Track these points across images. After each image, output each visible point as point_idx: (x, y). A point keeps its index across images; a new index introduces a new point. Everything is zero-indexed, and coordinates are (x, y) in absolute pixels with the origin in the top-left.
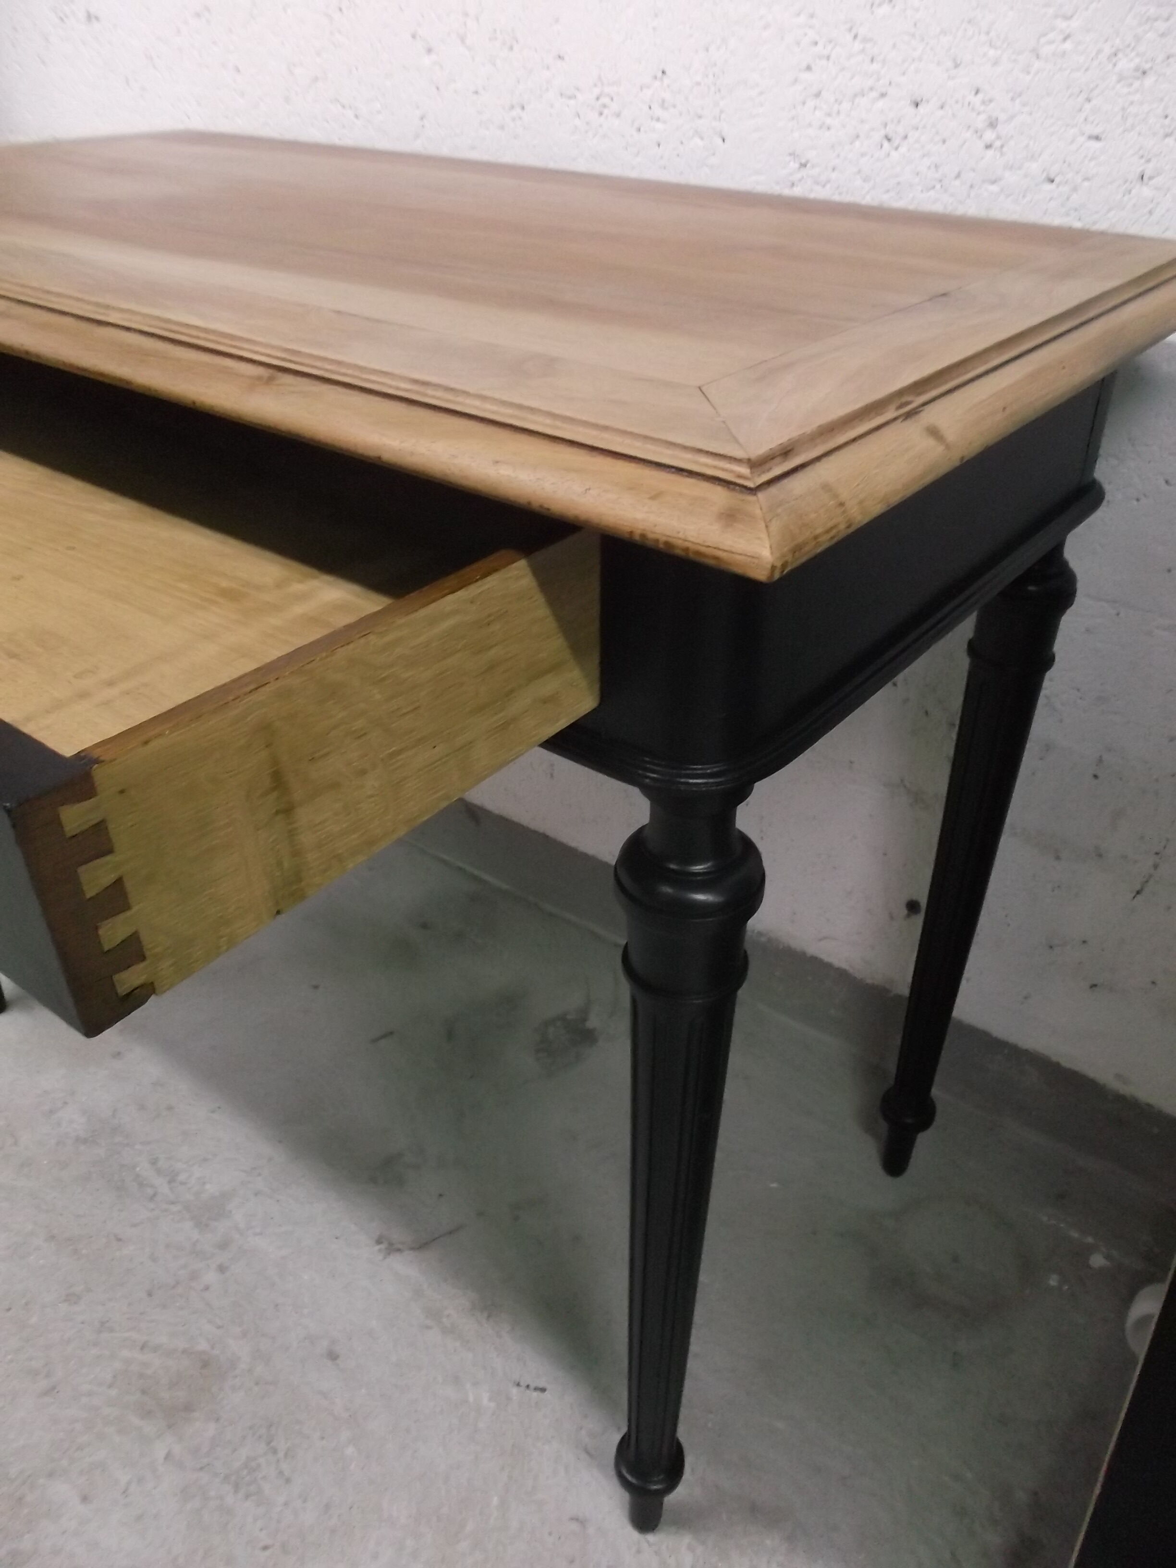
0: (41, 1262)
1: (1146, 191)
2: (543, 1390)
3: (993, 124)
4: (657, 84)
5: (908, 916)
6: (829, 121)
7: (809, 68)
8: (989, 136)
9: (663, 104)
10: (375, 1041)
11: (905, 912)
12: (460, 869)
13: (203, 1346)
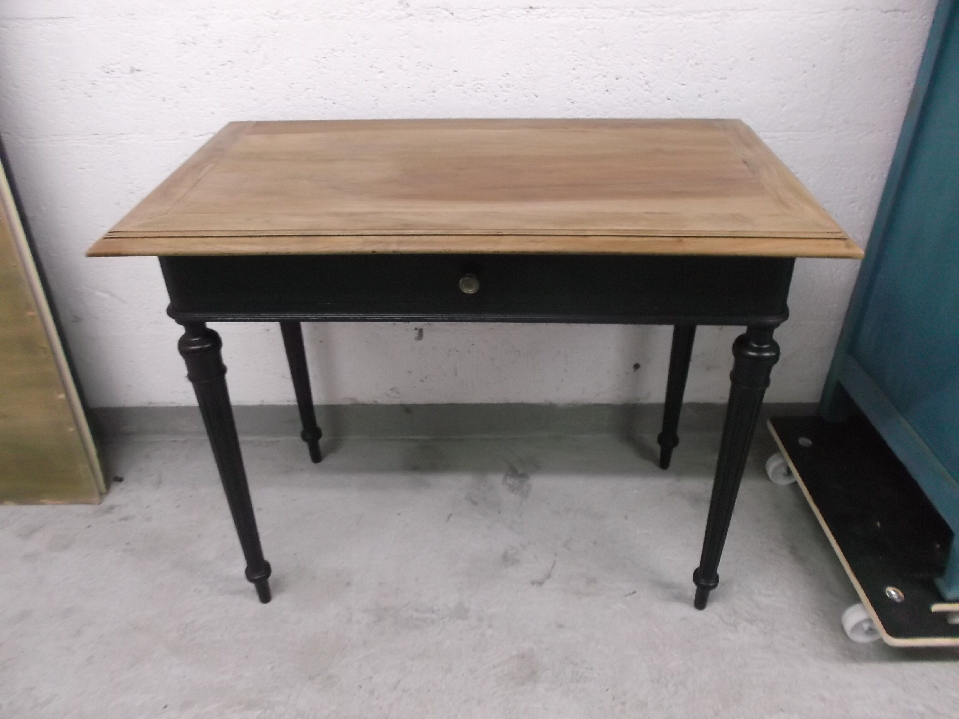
0: (420, 668)
1: (701, 100)
2: (635, 592)
3: (647, 83)
4: (504, 78)
5: (635, 371)
6: (583, 86)
7: (574, 69)
8: (646, 87)
9: (508, 86)
10: (448, 521)
11: (633, 369)
12: (402, 439)
13: (514, 653)
